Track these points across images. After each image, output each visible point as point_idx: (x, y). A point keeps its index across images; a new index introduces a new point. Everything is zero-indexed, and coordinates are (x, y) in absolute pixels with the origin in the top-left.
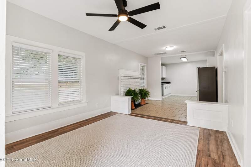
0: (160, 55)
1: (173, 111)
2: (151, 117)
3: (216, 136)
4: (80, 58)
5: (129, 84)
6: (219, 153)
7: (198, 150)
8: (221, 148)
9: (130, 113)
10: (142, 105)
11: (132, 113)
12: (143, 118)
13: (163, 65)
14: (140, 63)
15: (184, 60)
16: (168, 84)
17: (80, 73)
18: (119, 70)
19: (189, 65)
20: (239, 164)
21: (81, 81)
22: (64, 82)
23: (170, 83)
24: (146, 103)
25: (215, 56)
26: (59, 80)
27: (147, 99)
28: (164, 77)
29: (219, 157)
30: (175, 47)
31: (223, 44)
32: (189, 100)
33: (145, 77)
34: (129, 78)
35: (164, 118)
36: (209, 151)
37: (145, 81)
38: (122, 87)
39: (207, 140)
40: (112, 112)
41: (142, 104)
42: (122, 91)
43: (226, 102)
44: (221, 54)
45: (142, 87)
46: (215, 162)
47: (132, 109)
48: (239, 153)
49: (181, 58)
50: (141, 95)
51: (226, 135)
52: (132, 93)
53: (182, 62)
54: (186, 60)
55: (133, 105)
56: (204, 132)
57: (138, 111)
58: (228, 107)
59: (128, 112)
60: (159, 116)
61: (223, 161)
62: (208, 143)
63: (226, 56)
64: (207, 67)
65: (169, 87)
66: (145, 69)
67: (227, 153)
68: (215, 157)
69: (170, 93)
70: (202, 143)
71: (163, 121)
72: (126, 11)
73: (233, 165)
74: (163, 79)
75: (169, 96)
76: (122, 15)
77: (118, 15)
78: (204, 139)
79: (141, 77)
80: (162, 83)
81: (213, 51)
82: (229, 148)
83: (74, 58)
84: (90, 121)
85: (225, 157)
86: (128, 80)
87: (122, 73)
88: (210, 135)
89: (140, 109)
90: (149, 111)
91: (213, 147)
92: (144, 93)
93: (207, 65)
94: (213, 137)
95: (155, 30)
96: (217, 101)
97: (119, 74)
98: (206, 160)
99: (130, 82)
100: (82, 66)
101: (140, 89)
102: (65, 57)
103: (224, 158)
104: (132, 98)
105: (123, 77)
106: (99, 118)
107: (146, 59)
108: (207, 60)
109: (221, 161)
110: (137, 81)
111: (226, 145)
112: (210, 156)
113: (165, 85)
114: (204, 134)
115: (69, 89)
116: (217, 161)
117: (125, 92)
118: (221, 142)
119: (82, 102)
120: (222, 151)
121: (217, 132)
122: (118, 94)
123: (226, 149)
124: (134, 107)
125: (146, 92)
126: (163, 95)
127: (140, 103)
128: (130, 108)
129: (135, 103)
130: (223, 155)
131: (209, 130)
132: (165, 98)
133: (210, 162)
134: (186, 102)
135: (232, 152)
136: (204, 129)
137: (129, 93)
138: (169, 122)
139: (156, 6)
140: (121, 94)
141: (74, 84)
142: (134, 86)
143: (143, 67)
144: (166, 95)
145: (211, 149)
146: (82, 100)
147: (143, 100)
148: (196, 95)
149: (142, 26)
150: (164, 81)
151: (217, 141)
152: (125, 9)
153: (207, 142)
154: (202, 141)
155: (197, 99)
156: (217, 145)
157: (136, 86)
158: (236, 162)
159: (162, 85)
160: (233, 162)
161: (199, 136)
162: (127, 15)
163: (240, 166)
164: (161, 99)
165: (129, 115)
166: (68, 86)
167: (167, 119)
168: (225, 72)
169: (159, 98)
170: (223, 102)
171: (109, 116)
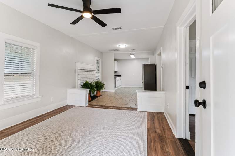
0: (114, 51)
1: (125, 100)
2: (107, 107)
3: (158, 117)
4: (33, 48)
5: (85, 77)
6: (161, 128)
7: (147, 129)
8: (162, 125)
9: (87, 105)
10: (98, 97)
11: (89, 105)
12: (101, 108)
13: (115, 60)
14: (96, 58)
15: (132, 57)
16: (120, 77)
17: (33, 64)
18: (76, 63)
19: (135, 61)
20: (174, 134)
21: (34, 74)
22: (13, 75)
23: (120, 76)
24: (102, 95)
25: (155, 55)
26: (5, 72)
27: (102, 90)
28: (116, 71)
29: (162, 131)
30: (127, 46)
31: (161, 47)
32: (138, 90)
33: (100, 70)
34: (85, 71)
35: (119, 107)
36: (155, 128)
37: (100, 74)
38: (79, 80)
39: (152, 120)
40: (69, 105)
41: (98, 95)
42: (79, 84)
43: (163, 90)
44: (160, 54)
45: (97, 80)
46: (159, 135)
47: (89, 101)
48: (174, 126)
49: (130, 55)
50: (97, 87)
51: (164, 115)
52: (90, 86)
53: (130, 58)
54: (134, 57)
55: (90, 97)
56: (150, 115)
57: (95, 102)
58: (165, 94)
59: (86, 104)
60: (114, 106)
61: (164, 134)
62: (153, 123)
63: (163, 56)
64: (149, 63)
65: (120, 80)
66: (100, 63)
67: (166, 127)
68: (159, 132)
69: (121, 85)
70: (150, 124)
71: (118, 109)
72: (91, 9)
73: (170, 135)
74: (115, 72)
75: (120, 88)
76: (87, 12)
77: (82, 11)
78: (150, 120)
79: (96, 70)
80: (115, 76)
81: (153, 52)
82: (166, 123)
83: (28, 49)
84: (44, 117)
85: (165, 130)
86: (84, 73)
87: (79, 66)
88: (154, 116)
89: (97, 100)
90: (105, 102)
91: (157, 125)
92: (99, 86)
93: (149, 62)
94: (156, 118)
95: (112, 30)
96: (156, 90)
97: (76, 67)
98: (154, 135)
99: (87, 75)
100: (36, 57)
101: (95, 82)
102: (13, 46)
103: (164, 132)
104: (89, 90)
105: (80, 70)
106: (54, 113)
107: (101, 53)
108: (149, 58)
109: (163, 134)
110: (93, 74)
111: (164, 122)
112: (156, 132)
113: (117, 78)
114: (150, 116)
115: (15, 83)
116: (161, 135)
117: (82, 85)
118: (162, 120)
119: (34, 97)
120: (163, 127)
121: (158, 113)
122: (74, 87)
123: (165, 125)
124: (91, 99)
125: (102, 84)
126: (115, 87)
127: (95, 95)
128: (88, 100)
129: (91, 95)
130: (164, 130)
131: (153, 112)
132: (117, 90)
133: (157, 136)
134: (137, 91)
135: (169, 127)
136: (150, 112)
137: (86, 86)
138: (123, 109)
139: (118, 11)
140: (78, 87)
141: (22, 77)
142: (90, 79)
143: (98, 61)
144: (118, 87)
145: (156, 126)
146: (35, 95)
147: (98, 92)
148: (142, 86)
149: (103, 25)
150: (117, 74)
151: (159, 120)
152: (90, 7)
153: (153, 121)
154: (149, 122)
155: (142, 89)
156: (159, 123)
157: (92, 79)
158: (172, 133)
159: (115, 77)
160: (170, 133)
161: (147, 118)
162: (91, 13)
163: (174, 135)
164: (114, 91)
165: (87, 107)
166: (14, 79)
167: (121, 107)
168: (163, 68)
169: (113, 90)
170: (161, 91)
171: (66, 109)
